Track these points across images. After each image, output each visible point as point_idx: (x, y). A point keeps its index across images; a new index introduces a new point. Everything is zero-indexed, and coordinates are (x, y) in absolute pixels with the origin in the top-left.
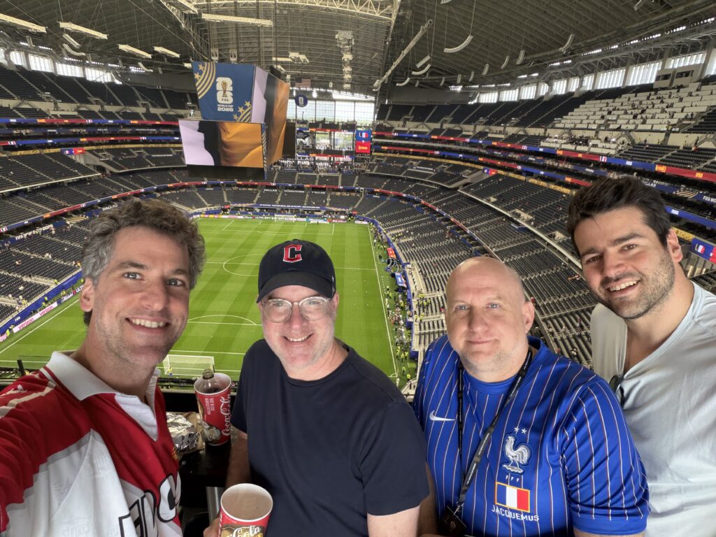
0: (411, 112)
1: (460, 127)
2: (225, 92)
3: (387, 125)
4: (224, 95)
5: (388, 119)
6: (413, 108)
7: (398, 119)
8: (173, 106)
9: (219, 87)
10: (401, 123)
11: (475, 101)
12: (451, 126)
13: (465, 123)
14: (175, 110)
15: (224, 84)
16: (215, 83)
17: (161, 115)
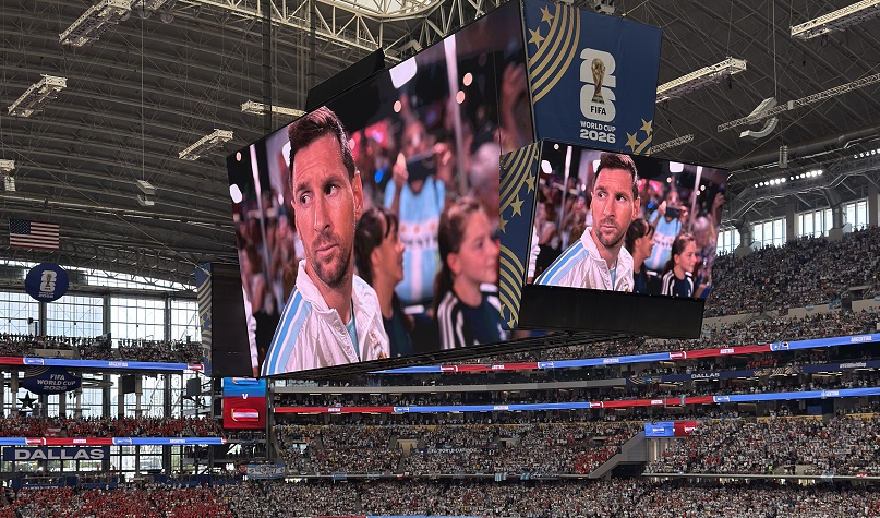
2: (598, 89)
4: (597, 98)
9: (586, 73)
15: (598, 67)
16: (578, 61)
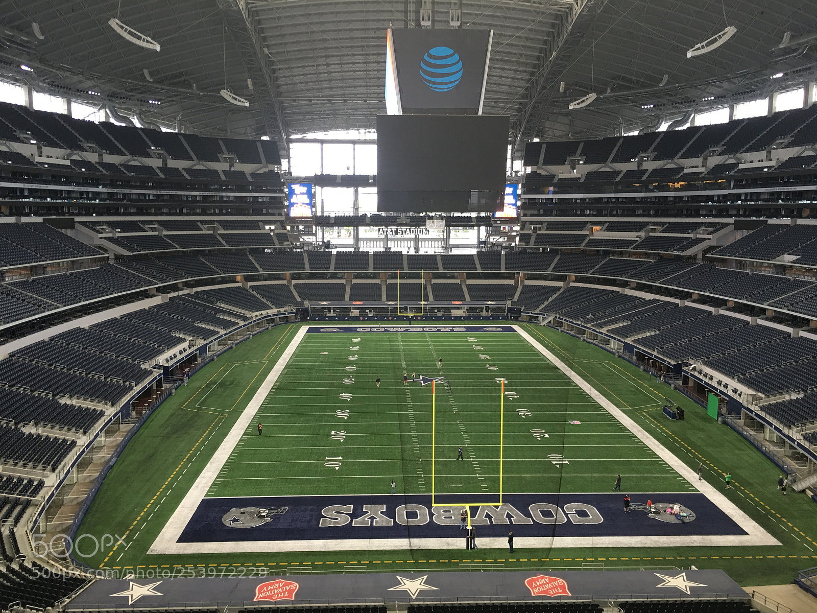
0: (579, 151)
1: (676, 164)
3: (544, 173)
5: (545, 164)
6: (581, 145)
7: (561, 162)
8: (202, 157)
10: (567, 167)
11: (688, 125)
12: (658, 164)
13: (683, 157)
14: (205, 163)
17: (185, 169)
